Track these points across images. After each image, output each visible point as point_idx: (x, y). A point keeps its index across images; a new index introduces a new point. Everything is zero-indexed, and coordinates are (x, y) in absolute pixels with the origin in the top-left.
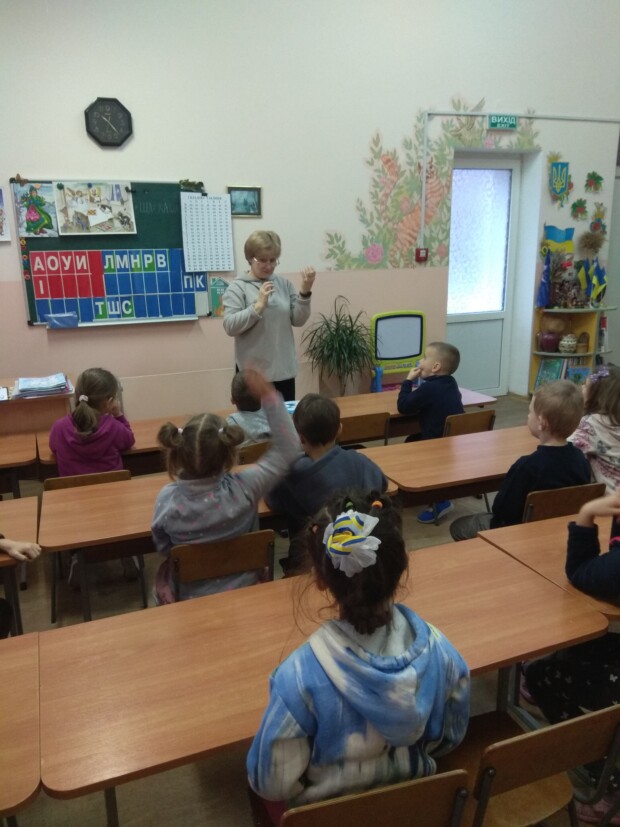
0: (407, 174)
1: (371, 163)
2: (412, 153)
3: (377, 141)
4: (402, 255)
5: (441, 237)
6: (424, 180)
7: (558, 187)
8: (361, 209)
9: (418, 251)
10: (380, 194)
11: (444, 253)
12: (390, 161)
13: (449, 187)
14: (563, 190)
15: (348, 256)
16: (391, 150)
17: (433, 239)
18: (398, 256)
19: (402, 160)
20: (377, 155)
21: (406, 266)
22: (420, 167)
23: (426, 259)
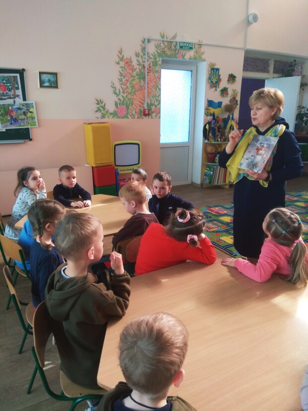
0: (138, 70)
1: (118, 63)
2: (140, 59)
3: (121, 52)
4: (136, 112)
5: (156, 104)
6: (146, 73)
7: (214, 81)
8: (113, 87)
11: (158, 112)
12: (128, 63)
14: (216, 82)
16: (129, 57)
17: (152, 105)
19: (135, 63)
20: (122, 59)
22: (144, 67)
23: (148, 115)
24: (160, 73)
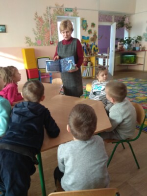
0: (45, 22)
2: (46, 17)
3: (36, 14)
6: (50, 24)
8: (34, 30)
9: (50, 42)
10: (39, 27)
12: (40, 19)
14: (85, 27)
15: (32, 43)
16: (40, 16)
17: (54, 39)
18: (45, 43)
19: (44, 19)
20: (37, 17)
21: (48, 45)
22: (48, 21)
24: (57, 23)
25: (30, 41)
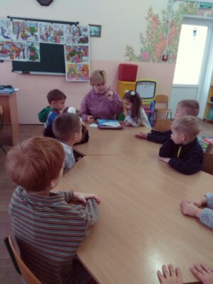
0: (162, 24)
1: (147, 19)
2: (165, 16)
3: (150, 10)
4: (157, 58)
5: (174, 51)
6: (169, 27)
8: (141, 37)
9: (164, 56)
10: (150, 32)
11: (175, 58)
13: (179, 31)
15: (134, 56)
16: (156, 14)
17: (170, 52)
18: (155, 57)
19: (161, 18)
20: (150, 16)
21: (158, 62)
23: (166, 60)
24: (180, 27)
25: (132, 53)
